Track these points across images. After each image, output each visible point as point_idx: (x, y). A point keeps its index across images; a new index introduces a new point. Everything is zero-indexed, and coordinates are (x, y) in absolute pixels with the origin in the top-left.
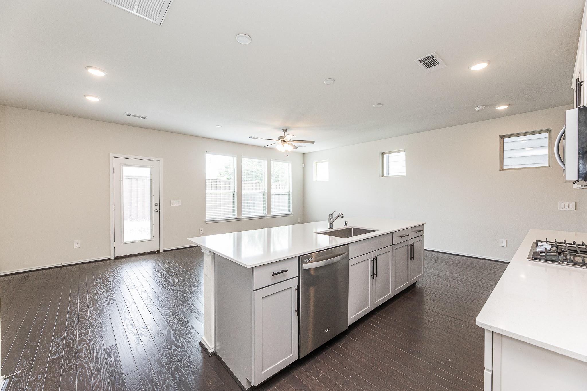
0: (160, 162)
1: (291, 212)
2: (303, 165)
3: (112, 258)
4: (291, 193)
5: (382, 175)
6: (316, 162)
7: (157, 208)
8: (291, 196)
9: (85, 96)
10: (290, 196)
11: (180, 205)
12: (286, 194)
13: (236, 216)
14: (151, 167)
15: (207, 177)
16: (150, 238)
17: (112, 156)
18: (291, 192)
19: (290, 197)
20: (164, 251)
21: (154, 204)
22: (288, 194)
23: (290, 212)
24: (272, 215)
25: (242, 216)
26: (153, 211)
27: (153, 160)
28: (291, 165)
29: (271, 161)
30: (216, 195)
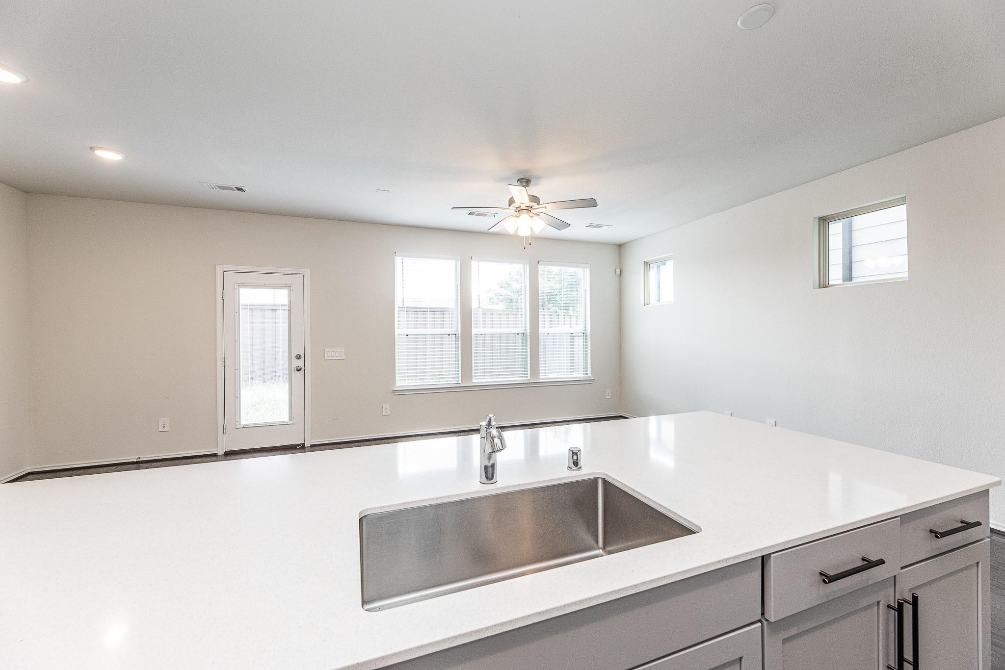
0: (305, 275)
1: (589, 375)
2: (618, 270)
3: (221, 452)
4: (589, 334)
5: (824, 281)
6: (646, 260)
7: (300, 363)
8: (589, 339)
9: (92, 149)
10: (586, 339)
11: (344, 358)
12: (579, 335)
13: (460, 382)
14: (288, 287)
15: (398, 304)
16: (288, 419)
17: (219, 269)
18: (589, 331)
19: (586, 342)
20: (312, 446)
21: (294, 355)
22: (583, 334)
23: (587, 374)
24: (541, 381)
25: (473, 381)
26: (293, 369)
27: (292, 274)
28: (588, 271)
29: (540, 267)
30: (417, 338)
